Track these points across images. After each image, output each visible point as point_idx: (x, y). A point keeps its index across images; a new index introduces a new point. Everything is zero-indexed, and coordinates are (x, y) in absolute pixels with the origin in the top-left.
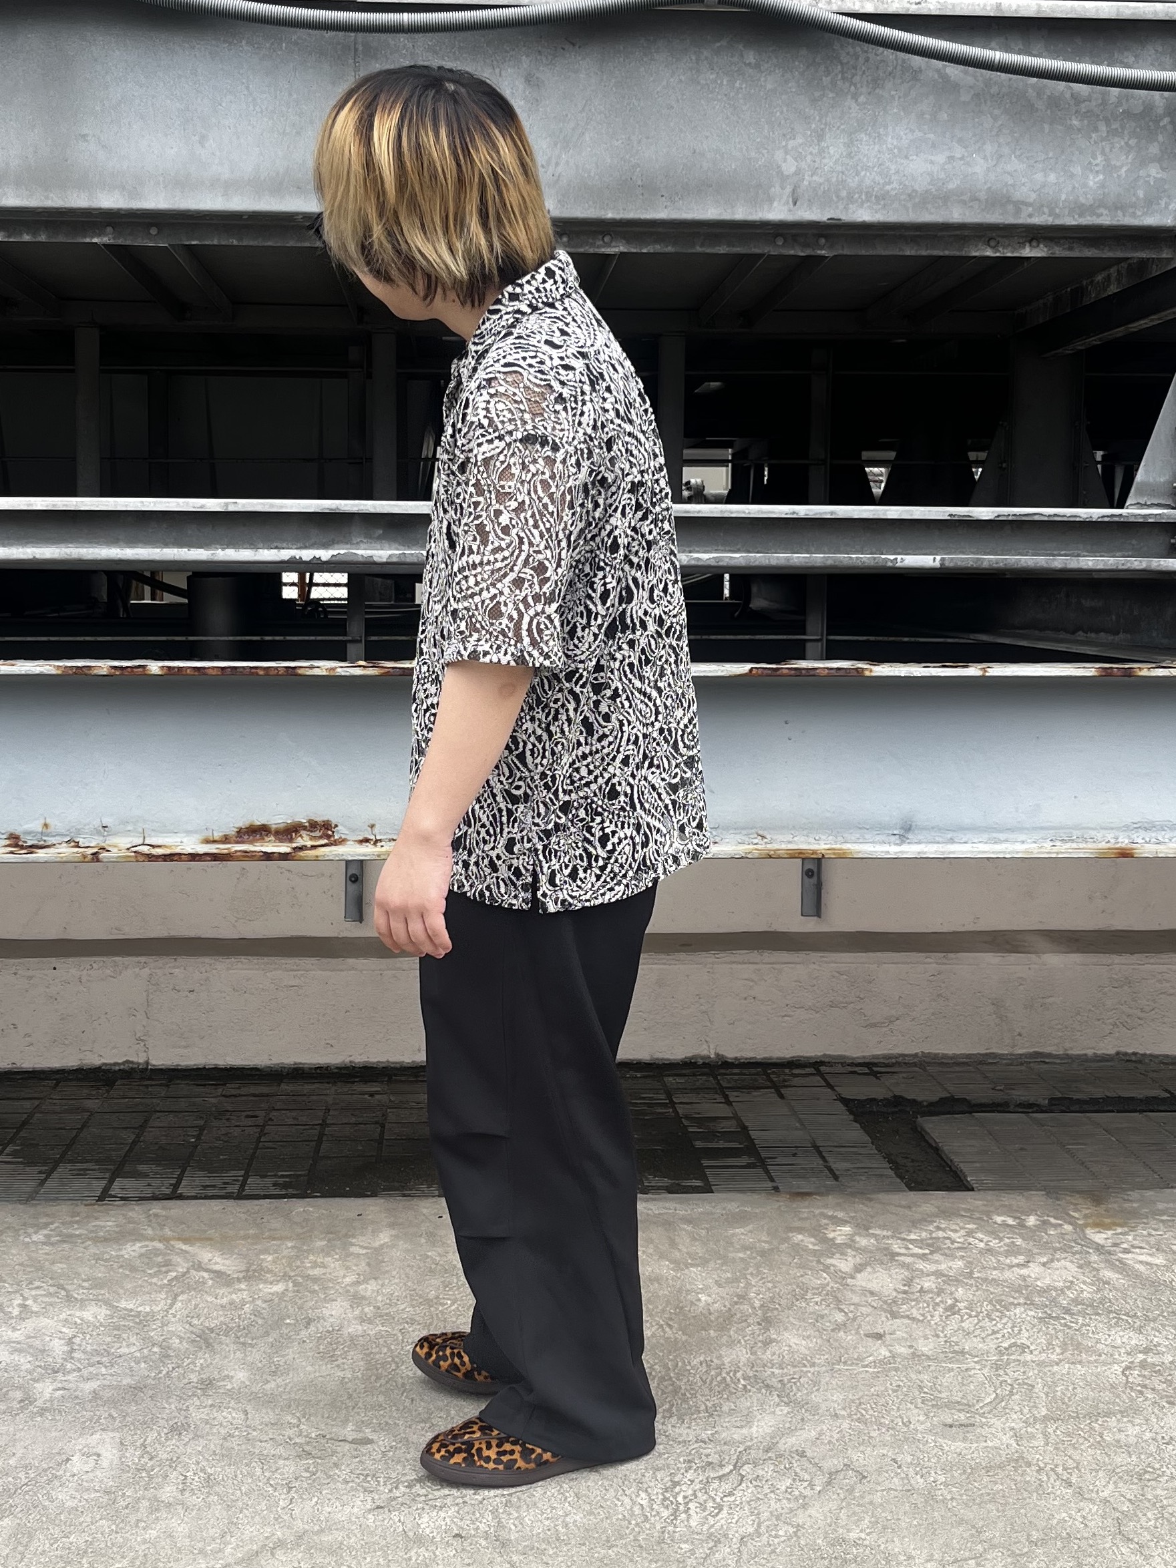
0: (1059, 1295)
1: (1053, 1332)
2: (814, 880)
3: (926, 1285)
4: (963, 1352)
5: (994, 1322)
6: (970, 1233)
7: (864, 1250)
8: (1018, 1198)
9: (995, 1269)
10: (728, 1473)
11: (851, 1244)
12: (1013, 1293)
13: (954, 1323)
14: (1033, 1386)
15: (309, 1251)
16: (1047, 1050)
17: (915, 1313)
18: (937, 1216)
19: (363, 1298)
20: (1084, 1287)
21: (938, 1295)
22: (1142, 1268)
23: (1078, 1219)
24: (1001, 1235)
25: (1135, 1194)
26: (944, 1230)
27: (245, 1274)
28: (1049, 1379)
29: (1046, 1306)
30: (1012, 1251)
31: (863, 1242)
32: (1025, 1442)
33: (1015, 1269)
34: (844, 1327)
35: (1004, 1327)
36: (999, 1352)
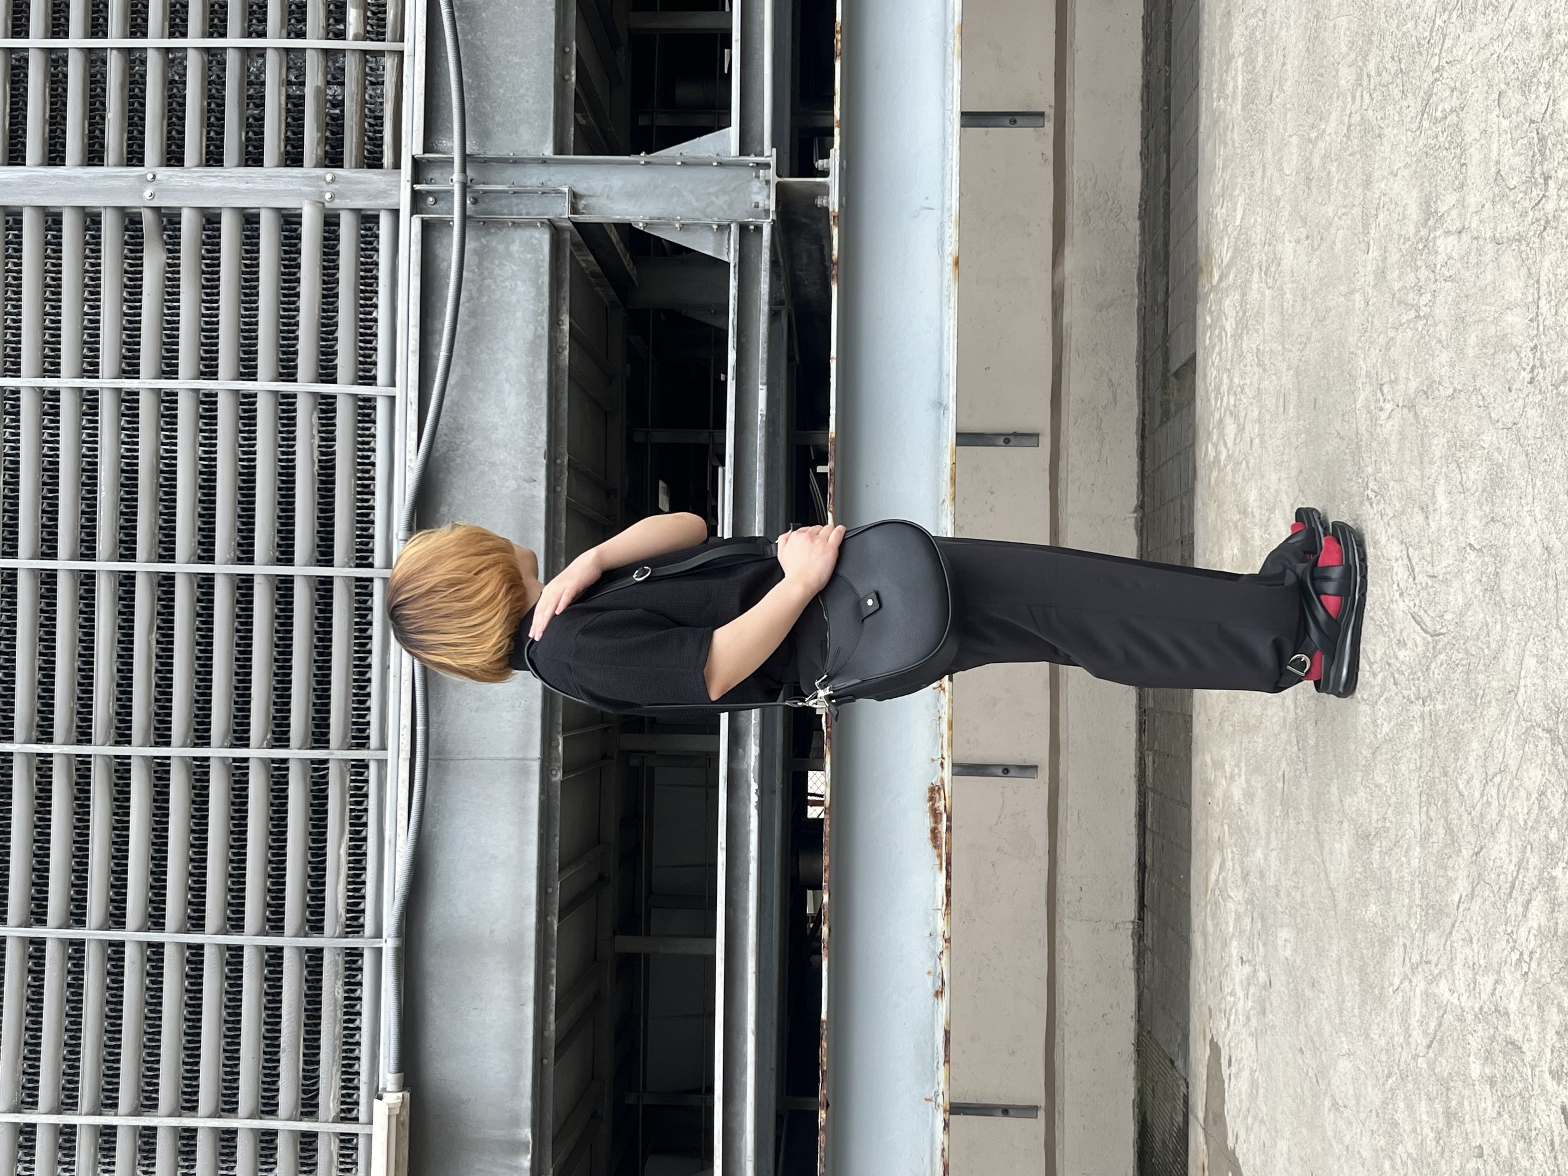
0: (1238, 316)
1: (1252, 327)
2: (1012, 438)
3: (1232, 402)
4: (1259, 389)
6: (1213, 363)
7: (1218, 439)
8: (1199, 325)
9: (1227, 354)
11: (1216, 446)
13: (1247, 390)
14: (1272, 350)
15: (1213, 809)
16: (1136, 272)
17: (1243, 414)
18: (1206, 384)
19: (1231, 773)
20: (1236, 297)
21: (1237, 396)
22: (1229, 254)
23: (1208, 287)
24: (1214, 343)
25: (1199, 241)
26: (1211, 381)
27: (1220, 851)
28: (1270, 338)
29: (1242, 326)
30: (1221, 340)
31: (1215, 438)
33: (1227, 341)
34: (1248, 463)
35: (1250, 358)
36: (1259, 365)
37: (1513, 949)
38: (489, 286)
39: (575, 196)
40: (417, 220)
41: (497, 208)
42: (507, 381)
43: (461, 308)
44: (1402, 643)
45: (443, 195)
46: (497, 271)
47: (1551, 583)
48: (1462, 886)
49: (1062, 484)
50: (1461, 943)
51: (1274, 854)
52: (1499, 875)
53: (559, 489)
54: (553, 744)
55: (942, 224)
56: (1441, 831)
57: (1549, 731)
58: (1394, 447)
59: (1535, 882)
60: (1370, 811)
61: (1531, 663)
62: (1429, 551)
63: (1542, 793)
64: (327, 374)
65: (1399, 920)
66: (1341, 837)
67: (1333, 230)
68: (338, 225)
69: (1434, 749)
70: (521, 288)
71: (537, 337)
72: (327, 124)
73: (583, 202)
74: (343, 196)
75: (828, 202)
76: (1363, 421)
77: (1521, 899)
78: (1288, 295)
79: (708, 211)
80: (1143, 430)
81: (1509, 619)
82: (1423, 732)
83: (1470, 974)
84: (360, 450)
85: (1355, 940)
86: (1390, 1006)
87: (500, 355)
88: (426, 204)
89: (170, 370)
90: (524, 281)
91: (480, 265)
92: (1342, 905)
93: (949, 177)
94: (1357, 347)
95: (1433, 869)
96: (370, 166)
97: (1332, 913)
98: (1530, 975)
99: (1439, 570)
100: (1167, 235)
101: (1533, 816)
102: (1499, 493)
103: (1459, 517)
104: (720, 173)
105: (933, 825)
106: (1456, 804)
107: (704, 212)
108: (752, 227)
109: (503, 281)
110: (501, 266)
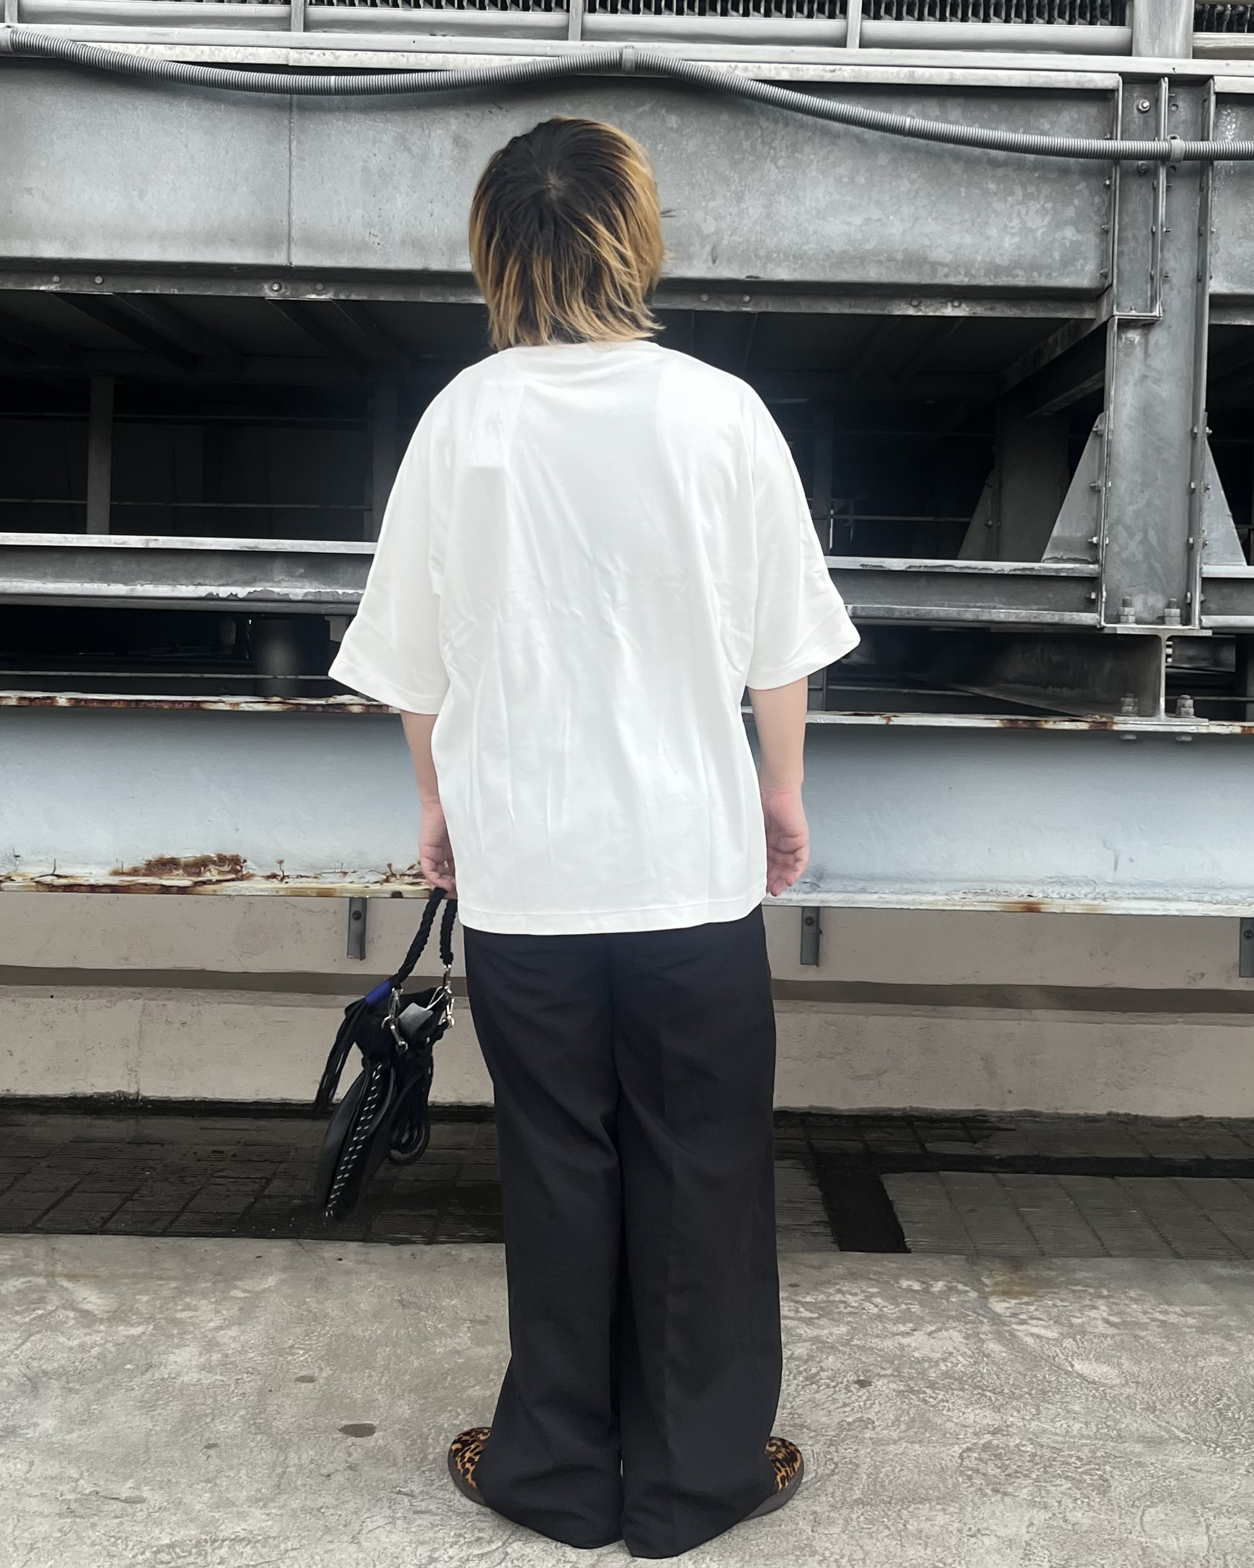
0: (932, 1367)
1: (906, 1407)
5: (849, 1394)
6: (869, 1298)
8: (936, 1261)
9: (877, 1336)
10: (494, 1551)
12: (884, 1363)
14: (858, 1466)
15: (187, 1293)
16: (1040, 1108)
18: (843, 1277)
19: (218, 1344)
20: (960, 1358)
21: (806, 1362)
22: (1030, 1340)
23: (987, 1286)
24: (900, 1301)
26: (843, 1293)
27: (111, 1314)
28: (880, 1459)
29: (912, 1379)
30: (904, 1318)
32: (821, 1529)
33: (896, 1337)
38: (1012, 193)
39: (1147, 325)
40: (1113, 82)
41: (1131, 207)
42: (868, 220)
45: (1152, 124)
46: (1035, 206)
53: (705, 298)
55: (1092, 885)
70: (1009, 243)
71: (935, 265)
73: (1137, 338)
75: (1127, 714)
79: (1120, 528)
80: (814, 1119)
87: (907, 210)
88: (1138, 96)
90: (1018, 247)
93: (1163, 896)
96: (1198, 11)
104: (1176, 546)
107: (1118, 521)
108: (1093, 596)
109: (1019, 215)
110: (1044, 211)
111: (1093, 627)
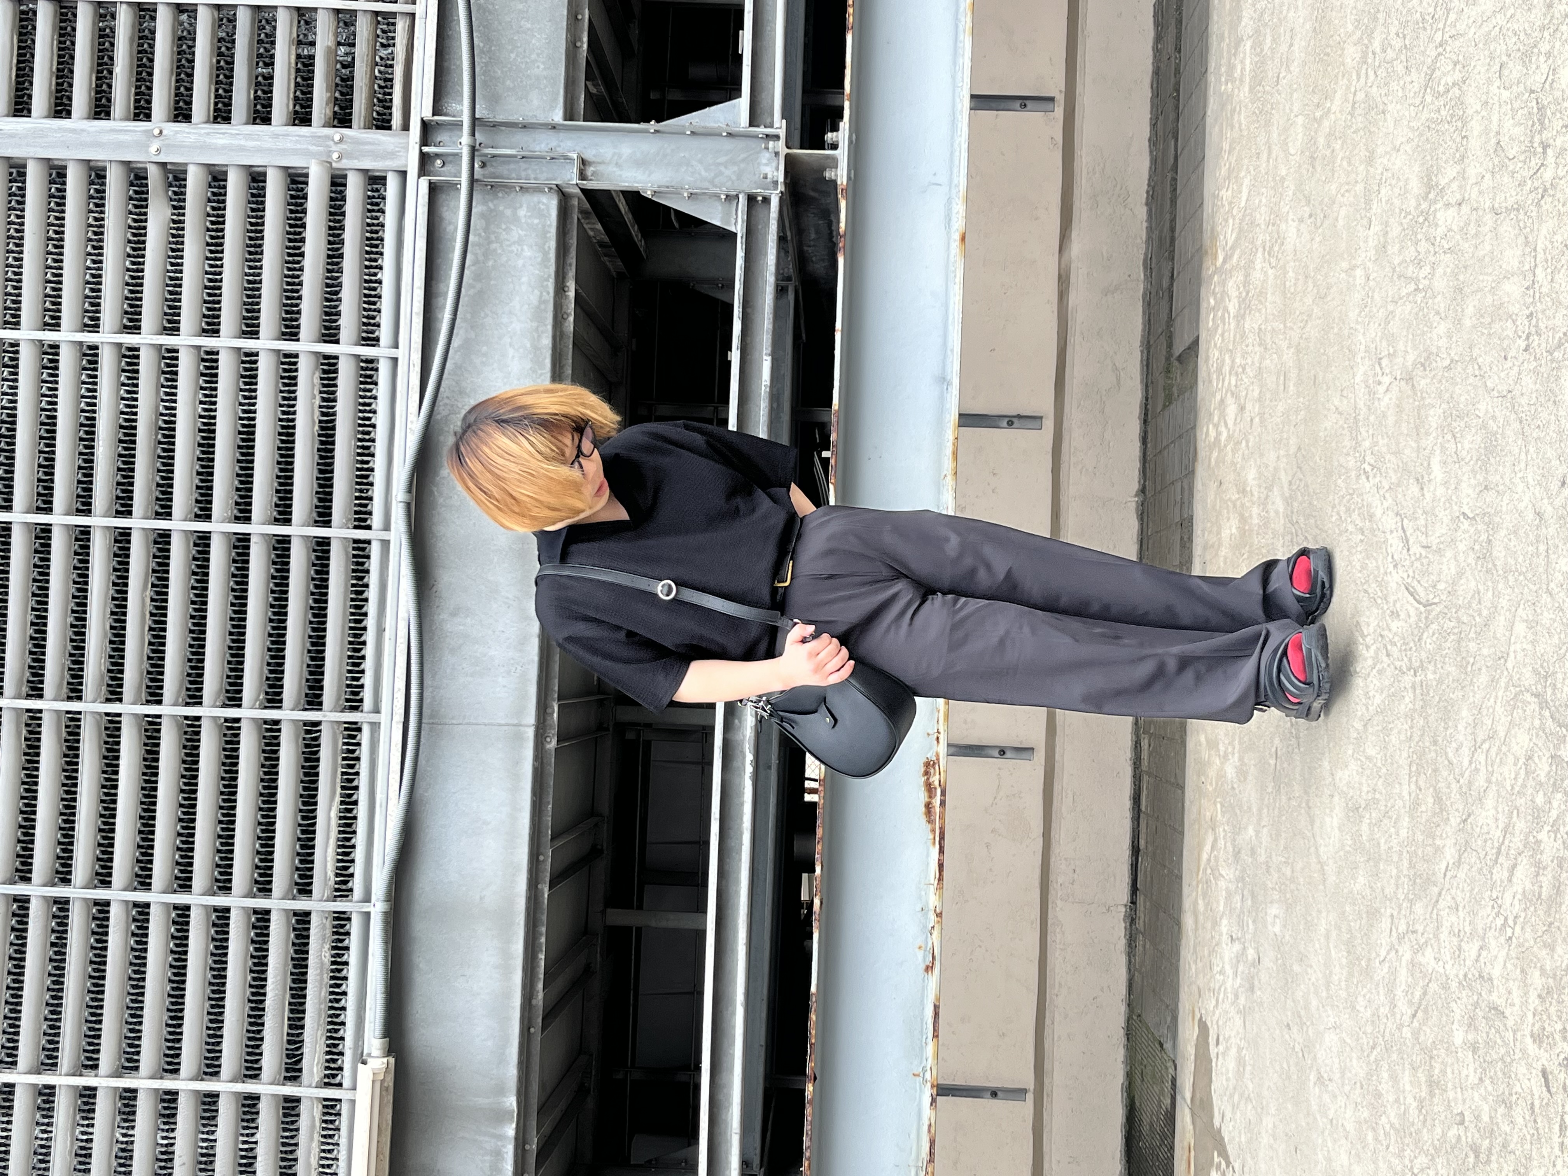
0: (1241, 296)
1: (1255, 307)
2: (1015, 420)
3: (1233, 382)
4: (1260, 368)
6: (1215, 345)
7: (1219, 420)
8: (1202, 307)
9: (1230, 334)
11: (1216, 426)
13: (1248, 370)
14: (1273, 328)
16: (1142, 257)
17: (1244, 394)
18: (1208, 365)
20: (1239, 278)
21: (1238, 376)
22: (1234, 236)
23: (1212, 270)
24: (1217, 325)
25: (1205, 224)
26: (1213, 362)
28: (1272, 317)
29: (1245, 306)
30: (1223, 322)
31: (1216, 419)
33: (1230, 322)
34: (1247, 442)
35: (1251, 338)
36: (1260, 345)
37: (1498, 914)
38: (495, 250)
39: (584, 162)
40: (424, 182)
41: (505, 172)
42: (511, 345)
43: (467, 272)
44: (1395, 614)
45: (450, 158)
46: (504, 235)
47: (1542, 548)
48: (1450, 854)
49: (1064, 467)
50: (1447, 910)
51: (1265, 830)
52: (1485, 842)
54: (549, 711)
55: (949, 200)
56: (1430, 800)
57: (1537, 695)
58: (1391, 420)
59: (1521, 847)
60: (1361, 784)
61: (1520, 628)
62: (1423, 522)
63: (1529, 758)
64: (330, 334)
65: (1387, 891)
66: (1331, 811)
67: (1336, 207)
68: (345, 185)
69: (1425, 718)
70: (527, 253)
71: (541, 301)
72: (337, 85)
73: (592, 169)
74: (350, 156)
75: (836, 175)
76: (1361, 395)
77: (1507, 864)
78: (1291, 274)
79: (717, 181)
80: (1146, 414)
81: (1501, 586)
82: (1413, 702)
83: (1455, 940)
84: (361, 411)
85: (1344, 913)
86: (1376, 978)
87: (505, 320)
88: (434, 166)
89: (172, 327)
90: (530, 246)
91: (486, 229)
92: (1332, 879)
93: (957, 153)
94: (1357, 322)
95: (1421, 838)
96: (378, 128)
97: (1321, 887)
98: (1514, 939)
99: (1434, 541)
100: (1173, 220)
101: (1520, 781)
102: (1492, 460)
103: (1453, 487)
104: (730, 144)
105: (927, 799)
106: (1445, 773)
107: (712, 182)
108: (760, 198)
109: (510, 246)
110: (508, 230)
111: (781, 198)
